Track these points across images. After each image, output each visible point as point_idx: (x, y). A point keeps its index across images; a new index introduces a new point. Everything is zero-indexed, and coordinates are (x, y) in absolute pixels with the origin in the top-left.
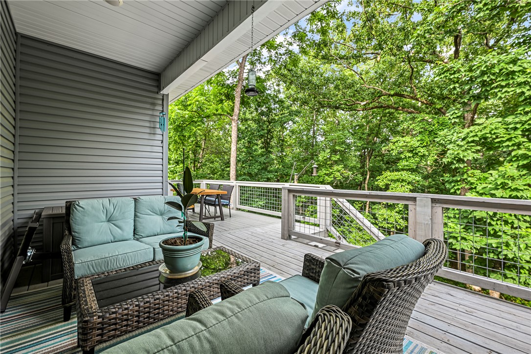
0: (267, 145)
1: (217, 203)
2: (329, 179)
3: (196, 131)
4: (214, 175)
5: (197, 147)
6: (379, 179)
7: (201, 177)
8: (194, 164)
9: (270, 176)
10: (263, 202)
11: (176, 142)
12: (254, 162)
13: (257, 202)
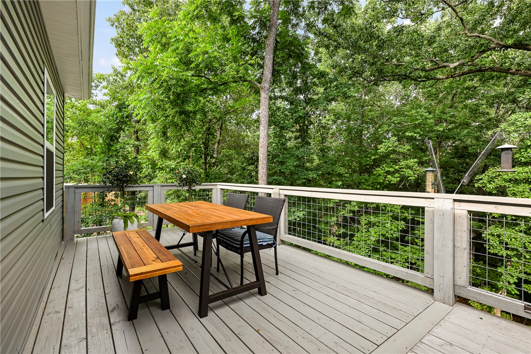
0: (303, 134)
1: (247, 244)
2: (393, 179)
3: (204, 104)
4: (232, 175)
5: (209, 134)
6: (481, 179)
7: (215, 178)
8: (206, 159)
9: (312, 175)
10: (302, 213)
11: (176, 125)
12: (288, 156)
13: (294, 212)
